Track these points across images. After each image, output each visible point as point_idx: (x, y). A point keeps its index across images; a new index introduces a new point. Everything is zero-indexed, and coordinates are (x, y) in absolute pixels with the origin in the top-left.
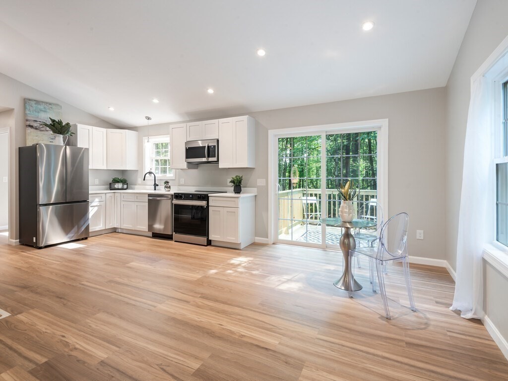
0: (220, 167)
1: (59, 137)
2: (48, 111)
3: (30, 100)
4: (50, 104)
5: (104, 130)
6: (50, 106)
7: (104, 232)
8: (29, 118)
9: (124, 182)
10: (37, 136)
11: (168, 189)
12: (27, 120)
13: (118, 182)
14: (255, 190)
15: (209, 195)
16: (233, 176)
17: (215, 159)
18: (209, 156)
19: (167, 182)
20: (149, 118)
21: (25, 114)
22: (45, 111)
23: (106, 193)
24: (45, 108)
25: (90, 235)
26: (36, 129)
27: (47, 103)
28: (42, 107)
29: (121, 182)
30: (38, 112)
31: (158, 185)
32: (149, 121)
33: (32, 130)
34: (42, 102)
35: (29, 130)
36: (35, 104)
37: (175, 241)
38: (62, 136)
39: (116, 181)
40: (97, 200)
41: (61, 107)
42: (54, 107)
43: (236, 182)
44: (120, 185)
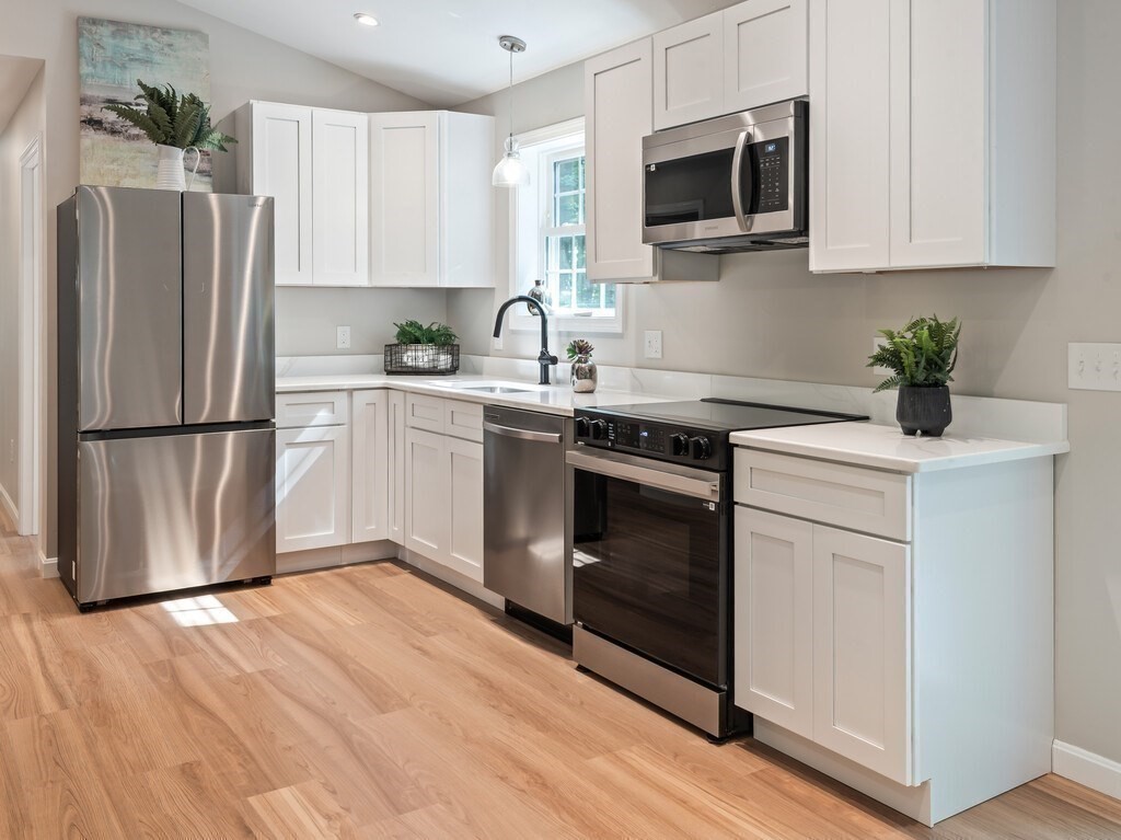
0: (816, 265)
1: (169, 156)
2: (157, 58)
3: (94, 22)
4: (166, 31)
5: (361, 119)
6: (166, 39)
7: (346, 558)
8: (89, 93)
9: (443, 340)
10: (114, 161)
11: (586, 383)
12: (83, 101)
13: (417, 341)
14: (1054, 414)
15: (735, 437)
16: (897, 322)
17: (784, 220)
18: (752, 207)
19: (580, 349)
20: (512, 44)
21: (79, 79)
22: (146, 62)
23: (351, 391)
24: (146, 48)
25: (280, 568)
26: (113, 132)
27: (154, 28)
28: (134, 45)
29: (431, 340)
30: (123, 67)
31: (554, 360)
32: (517, 55)
33: (100, 137)
34: (139, 26)
35: (91, 137)
36: (114, 35)
37: (581, 669)
38: (180, 153)
39: (411, 336)
40: (323, 415)
41: (204, 38)
42: (178, 41)
43: (908, 360)
44: (421, 356)
